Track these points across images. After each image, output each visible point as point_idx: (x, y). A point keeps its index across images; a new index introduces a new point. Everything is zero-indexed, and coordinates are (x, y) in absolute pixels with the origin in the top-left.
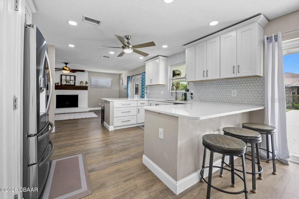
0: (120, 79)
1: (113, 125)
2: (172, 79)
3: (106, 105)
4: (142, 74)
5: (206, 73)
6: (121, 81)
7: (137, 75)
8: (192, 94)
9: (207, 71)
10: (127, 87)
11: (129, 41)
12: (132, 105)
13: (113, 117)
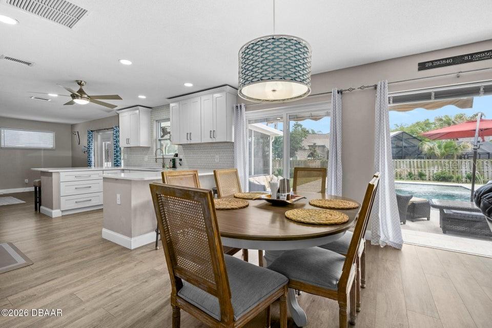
0: (73, 133)
1: (59, 207)
2: (160, 140)
3: (44, 179)
4: (115, 129)
5: (189, 135)
6: (76, 137)
7: (108, 129)
8: (181, 160)
9: (190, 134)
10: (88, 149)
11: (83, 88)
12: (93, 177)
13: (59, 196)
